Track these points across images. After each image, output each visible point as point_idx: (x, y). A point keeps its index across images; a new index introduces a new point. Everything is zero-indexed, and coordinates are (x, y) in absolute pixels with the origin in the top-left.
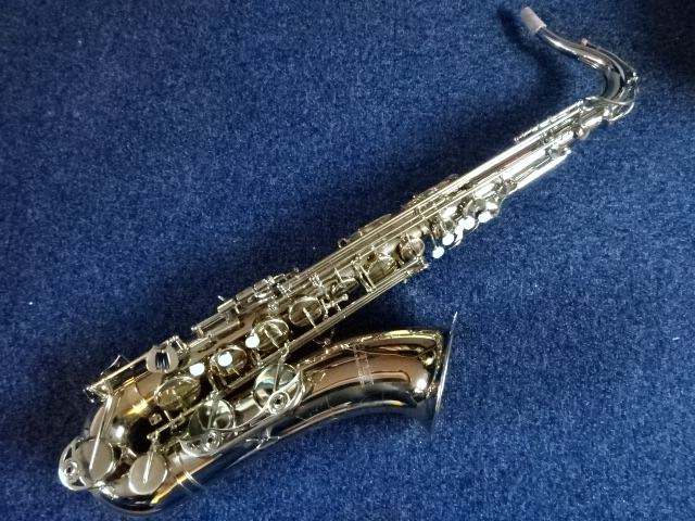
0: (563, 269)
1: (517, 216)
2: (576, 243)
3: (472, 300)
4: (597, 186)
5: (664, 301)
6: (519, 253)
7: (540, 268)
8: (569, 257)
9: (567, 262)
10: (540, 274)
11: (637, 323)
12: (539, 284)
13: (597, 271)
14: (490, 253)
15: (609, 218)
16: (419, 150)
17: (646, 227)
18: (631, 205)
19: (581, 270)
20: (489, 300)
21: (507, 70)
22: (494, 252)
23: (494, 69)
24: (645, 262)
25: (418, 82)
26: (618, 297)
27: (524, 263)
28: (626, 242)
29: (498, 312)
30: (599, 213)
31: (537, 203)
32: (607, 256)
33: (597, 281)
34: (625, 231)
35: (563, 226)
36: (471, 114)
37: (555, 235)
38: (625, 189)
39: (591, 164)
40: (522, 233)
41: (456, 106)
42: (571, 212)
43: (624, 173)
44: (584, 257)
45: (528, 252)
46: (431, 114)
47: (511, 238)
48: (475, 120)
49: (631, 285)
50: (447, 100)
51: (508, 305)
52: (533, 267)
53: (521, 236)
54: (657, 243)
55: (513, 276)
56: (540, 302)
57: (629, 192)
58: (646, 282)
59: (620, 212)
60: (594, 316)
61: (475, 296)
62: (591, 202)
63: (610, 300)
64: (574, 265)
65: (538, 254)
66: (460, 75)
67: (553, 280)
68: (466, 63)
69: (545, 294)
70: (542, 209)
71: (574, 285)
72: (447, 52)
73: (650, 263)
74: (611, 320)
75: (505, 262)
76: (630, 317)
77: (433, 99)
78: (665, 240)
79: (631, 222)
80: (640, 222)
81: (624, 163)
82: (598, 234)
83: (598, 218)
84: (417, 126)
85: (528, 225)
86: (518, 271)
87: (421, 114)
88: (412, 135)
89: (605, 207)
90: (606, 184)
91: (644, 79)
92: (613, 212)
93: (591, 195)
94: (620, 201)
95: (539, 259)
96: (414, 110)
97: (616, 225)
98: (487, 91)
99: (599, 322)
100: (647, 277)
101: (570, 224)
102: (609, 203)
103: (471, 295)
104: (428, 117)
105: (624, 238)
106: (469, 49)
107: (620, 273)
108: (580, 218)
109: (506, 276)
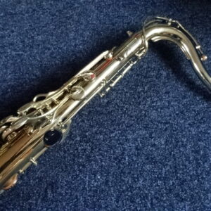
0: (120, 161)
1: (83, 121)
2: (130, 137)
3: (46, 196)
4: (143, 91)
5: (202, 178)
6: (85, 150)
7: (101, 161)
8: (124, 149)
9: (123, 153)
10: (102, 166)
11: (182, 200)
12: (102, 175)
13: (147, 159)
14: (62, 153)
15: (154, 114)
16: (11, 79)
17: (183, 118)
18: (169, 103)
19: (134, 159)
20: (61, 194)
21: (75, 17)
22: (65, 152)
23: (67, 17)
24: (185, 146)
25: (13, 32)
26: (165, 179)
27: (89, 159)
28: (168, 132)
29: (67, 204)
30: (145, 111)
31: (99, 109)
32: (155, 145)
33: (148, 167)
34: (167, 123)
35: (118, 124)
36: (49, 49)
37: (112, 132)
38: (164, 91)
39: (138, 75)
40: (87, 134)
41: (39, 45)
42: (124, 113)
43: (163, 79)
44: (137, 149)
45: (92, 149)
46: (21, 53)
47: (78, 139)
48: (52, 53)
49: (175, 167)
50: (33, 41)
51: (77, 196)
52: (96, 161)
53: (86, 136)
54: (192, 129)
55: (80, 171)
56: (102, 191)
57: (167, 93)
58: (187, 163)
59: (161, 109)
60: (147, 198)
61: (49, 192)
62: (139, 104)
63: (160, 182)
64: (129, 156)
65: (100, 150)
66: (43, 24)
67: (112, 170)
68: (47, 16)
69: (106, 182)
70: (102, 113)
71: (129, 173)
72: (34, 10)
73: (188, 147)
74: (162, 200)
75: (74, 160)
76: (177, 195)
77: (23, 42)
78: (198, 127)
79: (170, 115)
80: (177, 114)
81: (162, 72)
82: (146, 127)
83: (145, 116)
84: (11, 62)
85: (92, 126)
86: (84, 166)
87: (14, 53)
88: (6, 68)
89: (150, 106)
90: (150, 88)
91: (171, 13)
92: (157, 110)
93: (139, 97)
94: (161, 100)
95: (101, 154)
96: (9, 51)
97: (160, 119)
98: (62, 33)
99: (152, 204)
100: (187, 159)
101: (124, 122)
102: (153, 102)
103: (46, 191)
104: (18, 55)
105: (166, 129)
106: (49, 6)
107: (166, 158)
108: (131, 117)
109: (74, 171)
